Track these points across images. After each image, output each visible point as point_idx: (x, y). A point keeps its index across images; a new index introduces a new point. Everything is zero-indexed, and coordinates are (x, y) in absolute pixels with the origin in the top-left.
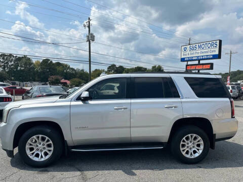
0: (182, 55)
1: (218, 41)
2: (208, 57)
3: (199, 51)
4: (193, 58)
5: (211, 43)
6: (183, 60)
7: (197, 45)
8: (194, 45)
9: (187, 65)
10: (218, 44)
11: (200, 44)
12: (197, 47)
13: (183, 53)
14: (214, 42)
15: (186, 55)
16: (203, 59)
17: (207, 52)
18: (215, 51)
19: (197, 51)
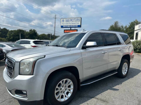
0: (62, 24)
1: (80, 18)
2: (76, 26)
3: (71, 23)
4: (68, 26)
5: (77, 18)
6: (62, 27)
7: (70, 19)
8: (68, 19)
9: (64, 30)
10: (80, 19)
11: (71, 19)
12: (70, 20)
13: (62, 23)
14: (79, 18)
15: (64, 24)
16: (73, 27)
17: (75, 23)
18: (79, 23)
19: (70, 23)
